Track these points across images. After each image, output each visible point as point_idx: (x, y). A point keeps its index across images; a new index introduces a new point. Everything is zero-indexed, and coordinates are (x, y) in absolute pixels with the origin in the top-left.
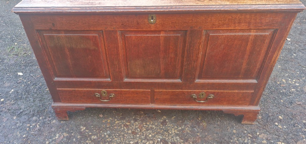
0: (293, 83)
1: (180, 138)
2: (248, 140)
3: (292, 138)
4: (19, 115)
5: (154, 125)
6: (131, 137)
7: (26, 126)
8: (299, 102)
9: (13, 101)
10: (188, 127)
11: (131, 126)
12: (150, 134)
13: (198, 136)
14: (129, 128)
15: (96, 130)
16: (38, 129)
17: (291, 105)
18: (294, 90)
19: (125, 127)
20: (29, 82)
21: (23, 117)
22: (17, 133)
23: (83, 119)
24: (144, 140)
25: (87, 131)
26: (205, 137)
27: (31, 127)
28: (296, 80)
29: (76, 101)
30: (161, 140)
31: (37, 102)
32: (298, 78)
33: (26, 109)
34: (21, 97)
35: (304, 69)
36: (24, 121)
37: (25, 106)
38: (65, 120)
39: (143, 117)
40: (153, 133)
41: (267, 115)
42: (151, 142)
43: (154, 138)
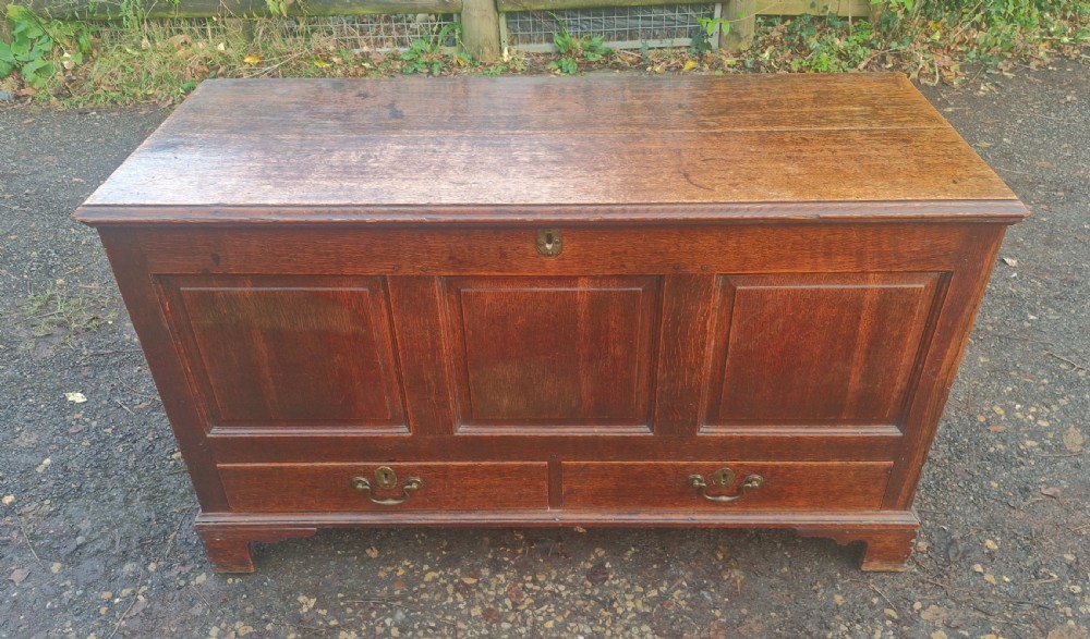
0: (1030, 421)
1: (653, 629)
2: (886, 629)
3: (1031, 620)
4: (73, 558)
5: (561, 583)
6: (479, 631)
7: (97, 599)
8: (1051, 489)
9: (47, 502)
10: (683, 588)
11: (480, 590)
12: (549, 617)
13: (715, 619)
14: (473, 599)
15: (355, 610)
16: (143, 611)
17: (1024, 500)
18: (1034, 444)
19: (458, 595)
20: (109, 430)
21: (86, 565)
22: (64, 628)
23: (306, 566)
25: (320, 612)
26: (740, 624)
27: (117, 600)
28: (1037, 408)
29: (285, 506)
31: (138, 504)
32: (1045, 400)
33: (97, 534)
34: (79, 489)
35: (1063, 366)
36: (90, 579)
37: (93, 522)
38: (240, 575)
39: (524, 552)
40: (561, 613)
41: (945, 537)
43: (564, 635)
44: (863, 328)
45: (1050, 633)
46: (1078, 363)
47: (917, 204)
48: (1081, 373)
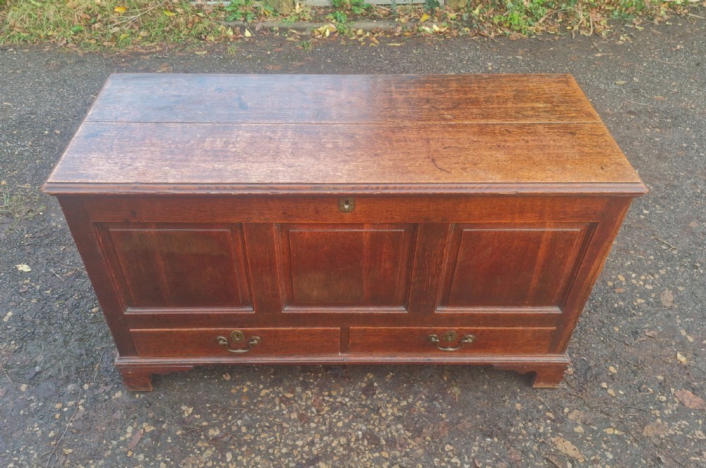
0: (640, 285)
1: (404, 427)
2: (547, 425)
3: (635, 419)
5: (347, 397)
6: (297, 429)
7: (53, 408)
8: (652, 332)
9: (13, 342)
10: (422, 399)
11: (296, 402)
12: (339, 419)
13: (442, 420)
14: (292, 408)
15: (218, 415)
16: (83, 416)
17: (635, 340)
18: (643, 301)
19: (282, 405)
20: (49, 292)
21: (43, 385)
22: (33, 428)
23: (185, 386)
24: (328, 434)
25: (196, 416)
26: (458, 423)
27: (66, 409)
28: (646, 276)
29: (173, 353)
30: (364, 436)
31: (73, 343)
32: (651, 271)
33: (49, 365)
34: (33, 333)
35: (664, 247)
36: (47, 395)
37: (45, 356)
38: (144, 392)
39: (323, 376)
40: (347, 417)
41: (585, 365)
42: (343, 440)
43: (350, 431)
44: (541, 254)
45: (646, 427)
46: (673, 245)
47: (579, 185)
48: (675, 252)
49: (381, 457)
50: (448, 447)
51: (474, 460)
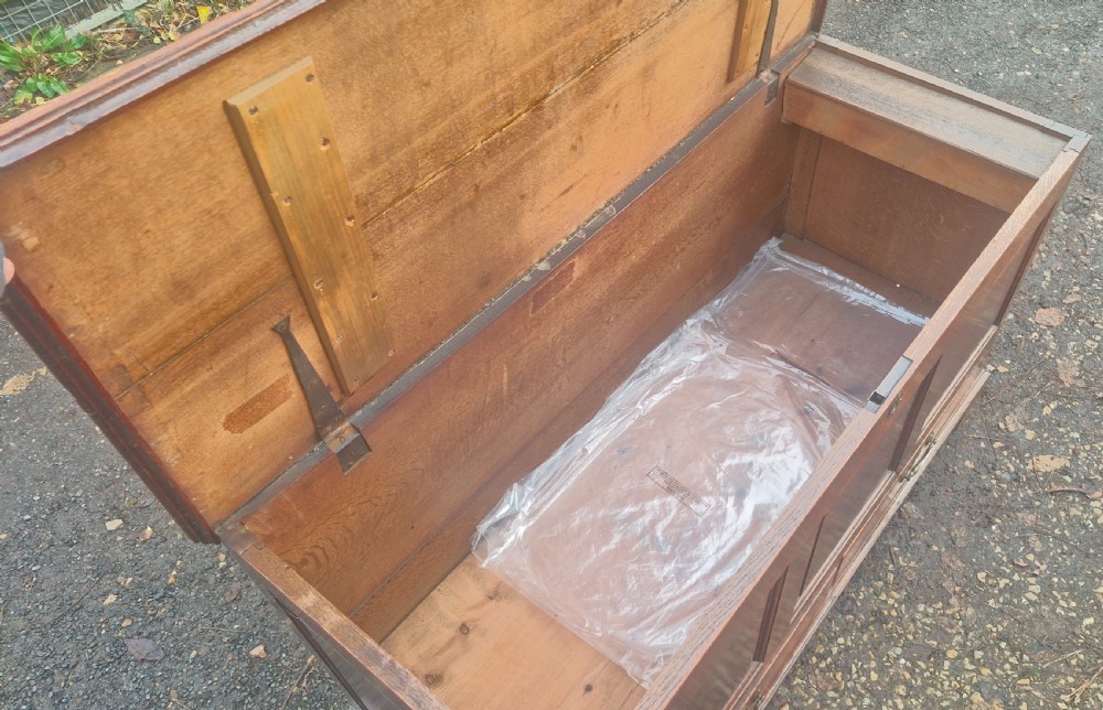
13: (939, 553)
42: (901, 690)
43: (892, 671)
45: (1061, 377)
49: (953, 661)
50: (981, 576)
51: (1013, 564)
